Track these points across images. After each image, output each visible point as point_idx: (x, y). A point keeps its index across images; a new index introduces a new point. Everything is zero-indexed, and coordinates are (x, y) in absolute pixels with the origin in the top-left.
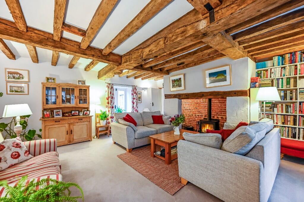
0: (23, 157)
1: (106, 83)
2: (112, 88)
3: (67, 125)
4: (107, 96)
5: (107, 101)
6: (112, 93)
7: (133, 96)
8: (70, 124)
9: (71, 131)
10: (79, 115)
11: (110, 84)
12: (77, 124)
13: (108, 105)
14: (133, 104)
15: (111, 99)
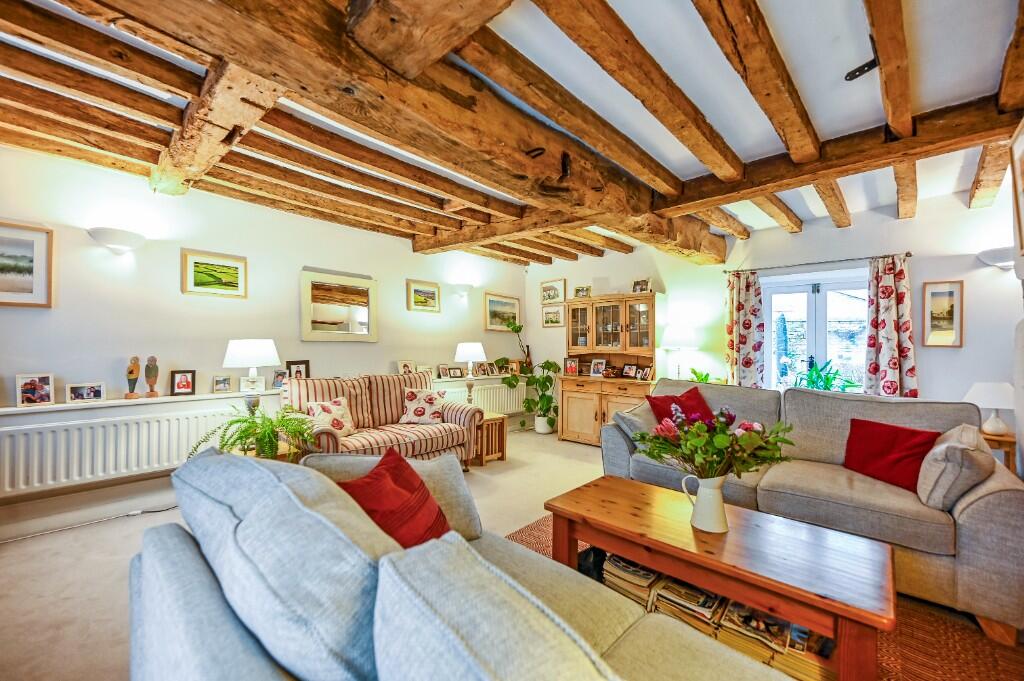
1: (725, 272)
2: (748, 287)
3: (596, 398)
4: (727, 321)
5: (728, 338)
6: (748, 307)
7: (877, 311)
8: (602, 397)
9: (604, 414)
11: (738, 275)
12: (614, 399)
13: (728, 351)
14: (878, 351)
15: (743, 332)
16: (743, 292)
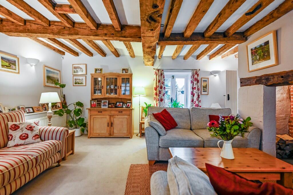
0: (30, 139)
1: (154, 69)
2: (161, 75)
3: (108, 117)
4: (155, 86)
5: (155, 92)
6: (161, 82)
7: (193, 85)
8: (111, 116)
9: (112, 123)
10: (122, 107)
11: (158, 70)
12: (117, 117)
13: (155, 96)
14: (194, 96)
15: (160, 90)
16: (160, 76)
